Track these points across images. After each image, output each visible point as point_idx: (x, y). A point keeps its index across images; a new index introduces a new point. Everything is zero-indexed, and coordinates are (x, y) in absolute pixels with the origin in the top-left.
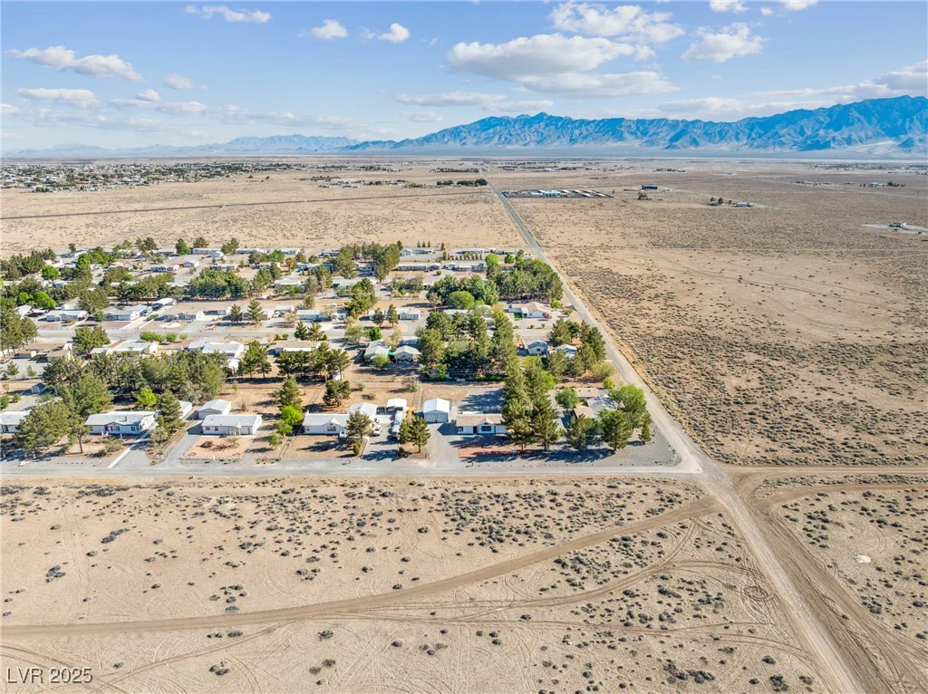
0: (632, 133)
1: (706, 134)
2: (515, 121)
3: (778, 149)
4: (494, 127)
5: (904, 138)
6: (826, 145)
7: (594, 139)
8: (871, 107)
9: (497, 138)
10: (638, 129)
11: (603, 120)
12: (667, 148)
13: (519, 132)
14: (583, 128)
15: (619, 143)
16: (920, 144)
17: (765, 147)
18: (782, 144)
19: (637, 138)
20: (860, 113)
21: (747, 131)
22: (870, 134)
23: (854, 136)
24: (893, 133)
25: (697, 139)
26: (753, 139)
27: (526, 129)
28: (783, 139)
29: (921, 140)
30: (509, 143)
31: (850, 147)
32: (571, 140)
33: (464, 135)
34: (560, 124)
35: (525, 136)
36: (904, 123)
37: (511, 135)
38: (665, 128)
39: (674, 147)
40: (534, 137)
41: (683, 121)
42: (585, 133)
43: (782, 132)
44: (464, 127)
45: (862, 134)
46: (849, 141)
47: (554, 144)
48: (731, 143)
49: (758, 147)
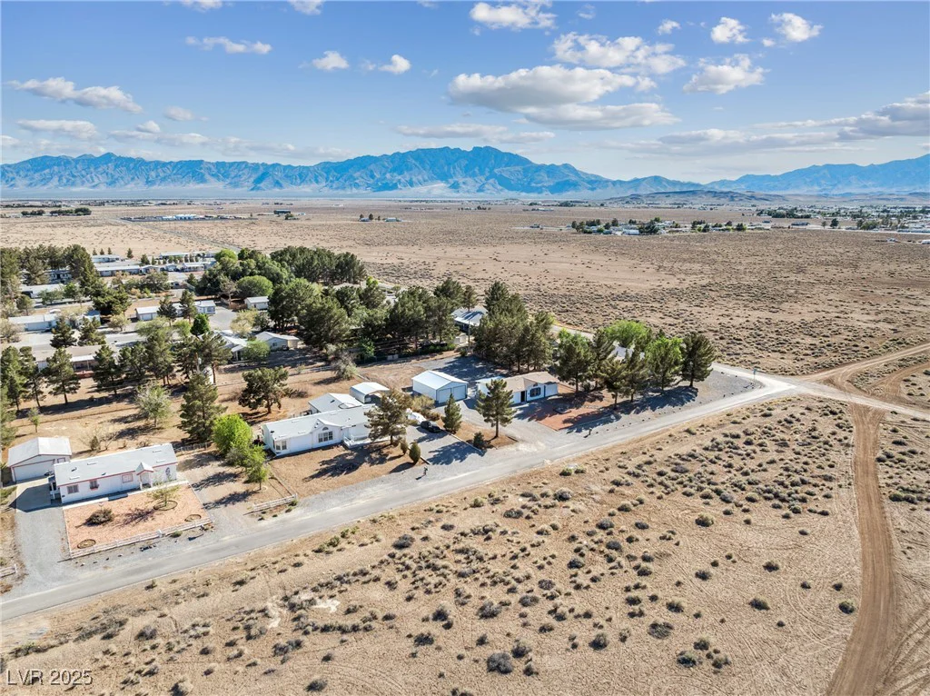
0: (213, 175)
1: (287, 176)
2: (77, 161)
3: (355, 191)
4: (49, 167)
5: (451, 181)
6: (394, 187)
7: (173, 180)
8: (423, 155)
9: (56, 179)
10: (219, 172)
11: (180, 162)
12: (252, 189)
13: (83, 173)
14: (160, 170)
15: (202, 185)
16: (464, 186)
17: (344, 188)
18: (357, 186)
19: (219, 179)
20: (416, 160)
21: (325, 175)
22: (427, 178)
23: (414, 179)
24: (444, 177)
25: (281, 182)
26: (331, 181)
27: (92, 169)
28: (357, 181)
29: (464, 183)
30: (73, 184)
31: (413, 189)
32: (147, 182)
33: (11, 175)
34: (132, 165)
35: (92, 177)
36: (449, 169)
37: (74, 176)
38: (246, 171)
39: (258, 189)
40: (103, 178)
41: (263, 164)
42: (162, 175)
43: (356, 175)
44: (9, 166)
45: (420, 178)
46: (411, 184)
47: (129, 186)
48: (312, 185)
49: (337, 188)
